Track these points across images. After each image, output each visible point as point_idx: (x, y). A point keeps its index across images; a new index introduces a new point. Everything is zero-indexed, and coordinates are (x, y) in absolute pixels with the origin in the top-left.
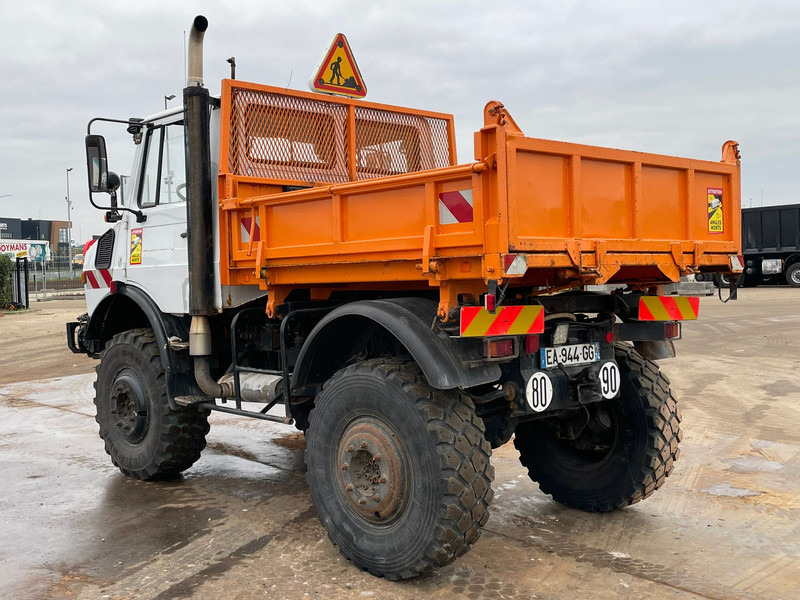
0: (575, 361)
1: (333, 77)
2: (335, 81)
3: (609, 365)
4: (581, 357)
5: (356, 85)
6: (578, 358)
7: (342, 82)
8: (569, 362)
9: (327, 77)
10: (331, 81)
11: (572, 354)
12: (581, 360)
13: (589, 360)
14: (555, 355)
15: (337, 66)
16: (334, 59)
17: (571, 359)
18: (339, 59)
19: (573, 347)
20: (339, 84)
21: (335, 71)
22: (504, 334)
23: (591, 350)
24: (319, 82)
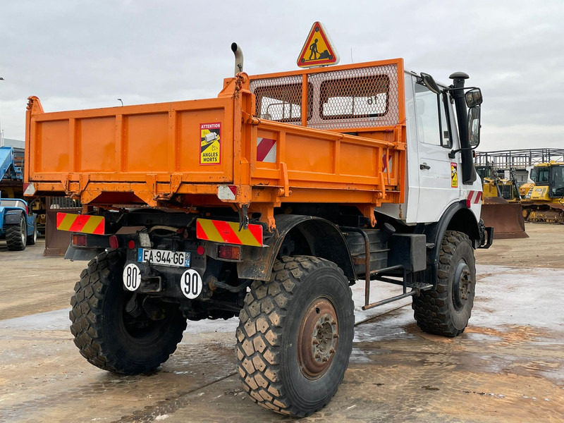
0: (167, 263)
1: (312, 54)
2: (313, 57)
3: (192, 272)
4: (172, 260)
5: (329, 56)
6: (169, 261)
7: (318, 56)
8: (162, 262)
9: (306, 57)
10: (310, 58)
11: (166, 256)
12: (172, 263)
13: (178, 264)
14: (151, 254)
15: (315, 45)
16: (313, 42)
17: (164, 260)
18: (316, 41)
19: (167, 252)
20: (316, 58)
21: (313, 50)
22: (79, 231)
23: (181, 257)
24: (301, 62)
